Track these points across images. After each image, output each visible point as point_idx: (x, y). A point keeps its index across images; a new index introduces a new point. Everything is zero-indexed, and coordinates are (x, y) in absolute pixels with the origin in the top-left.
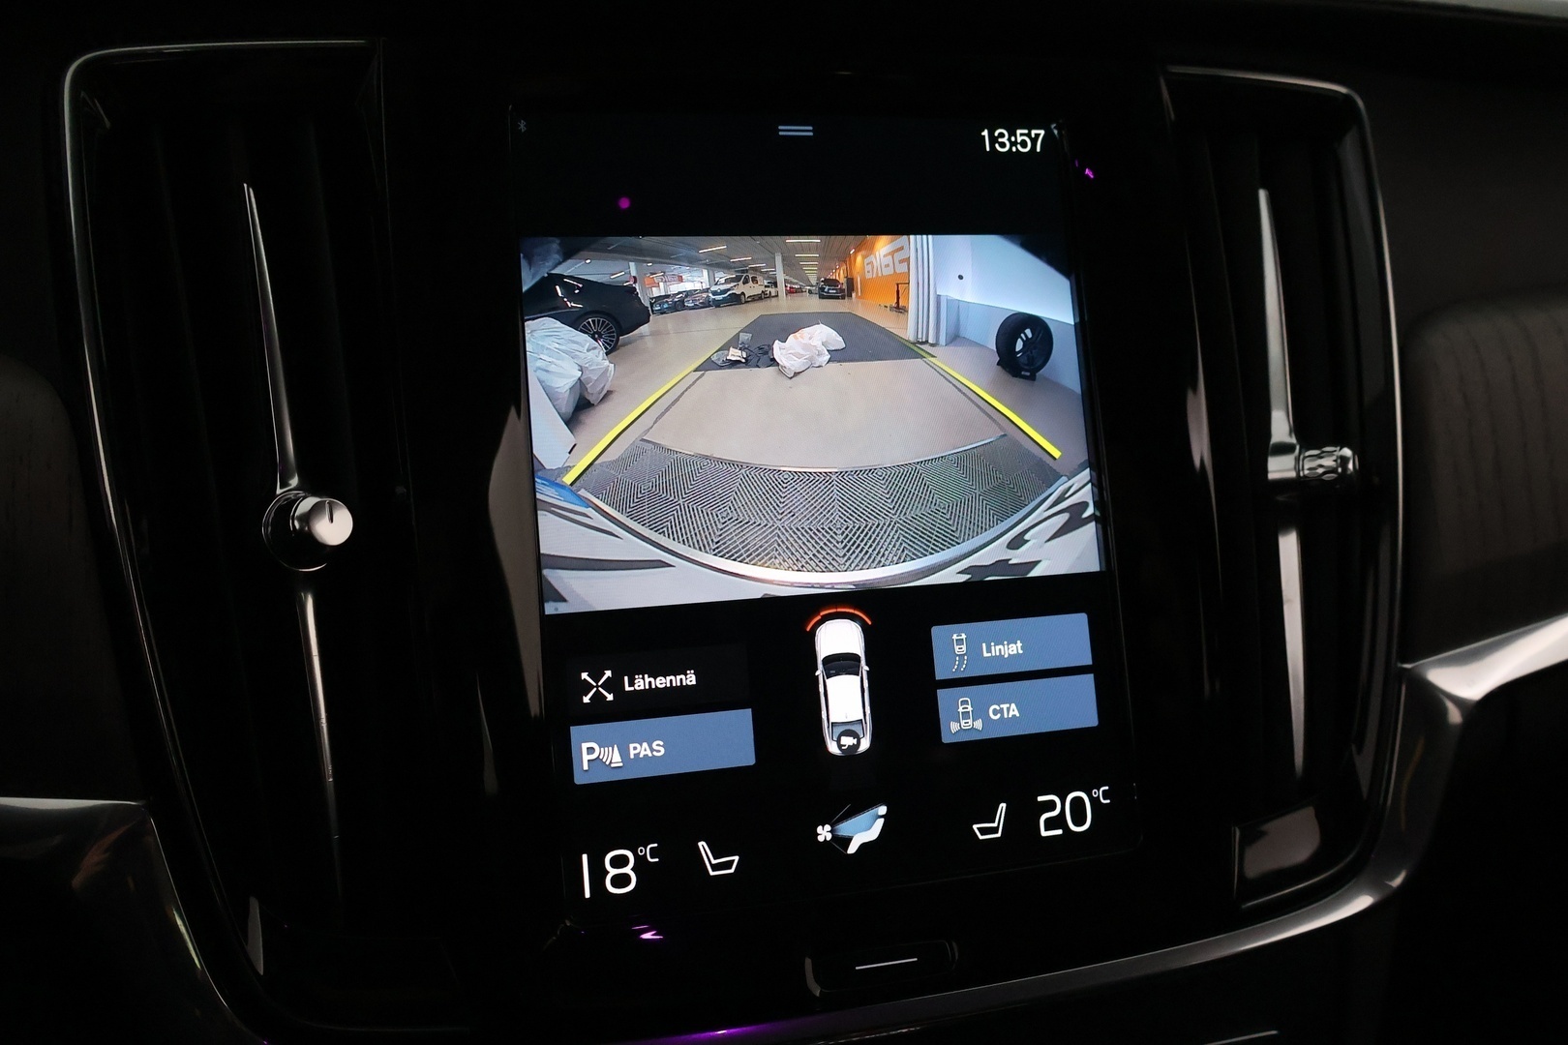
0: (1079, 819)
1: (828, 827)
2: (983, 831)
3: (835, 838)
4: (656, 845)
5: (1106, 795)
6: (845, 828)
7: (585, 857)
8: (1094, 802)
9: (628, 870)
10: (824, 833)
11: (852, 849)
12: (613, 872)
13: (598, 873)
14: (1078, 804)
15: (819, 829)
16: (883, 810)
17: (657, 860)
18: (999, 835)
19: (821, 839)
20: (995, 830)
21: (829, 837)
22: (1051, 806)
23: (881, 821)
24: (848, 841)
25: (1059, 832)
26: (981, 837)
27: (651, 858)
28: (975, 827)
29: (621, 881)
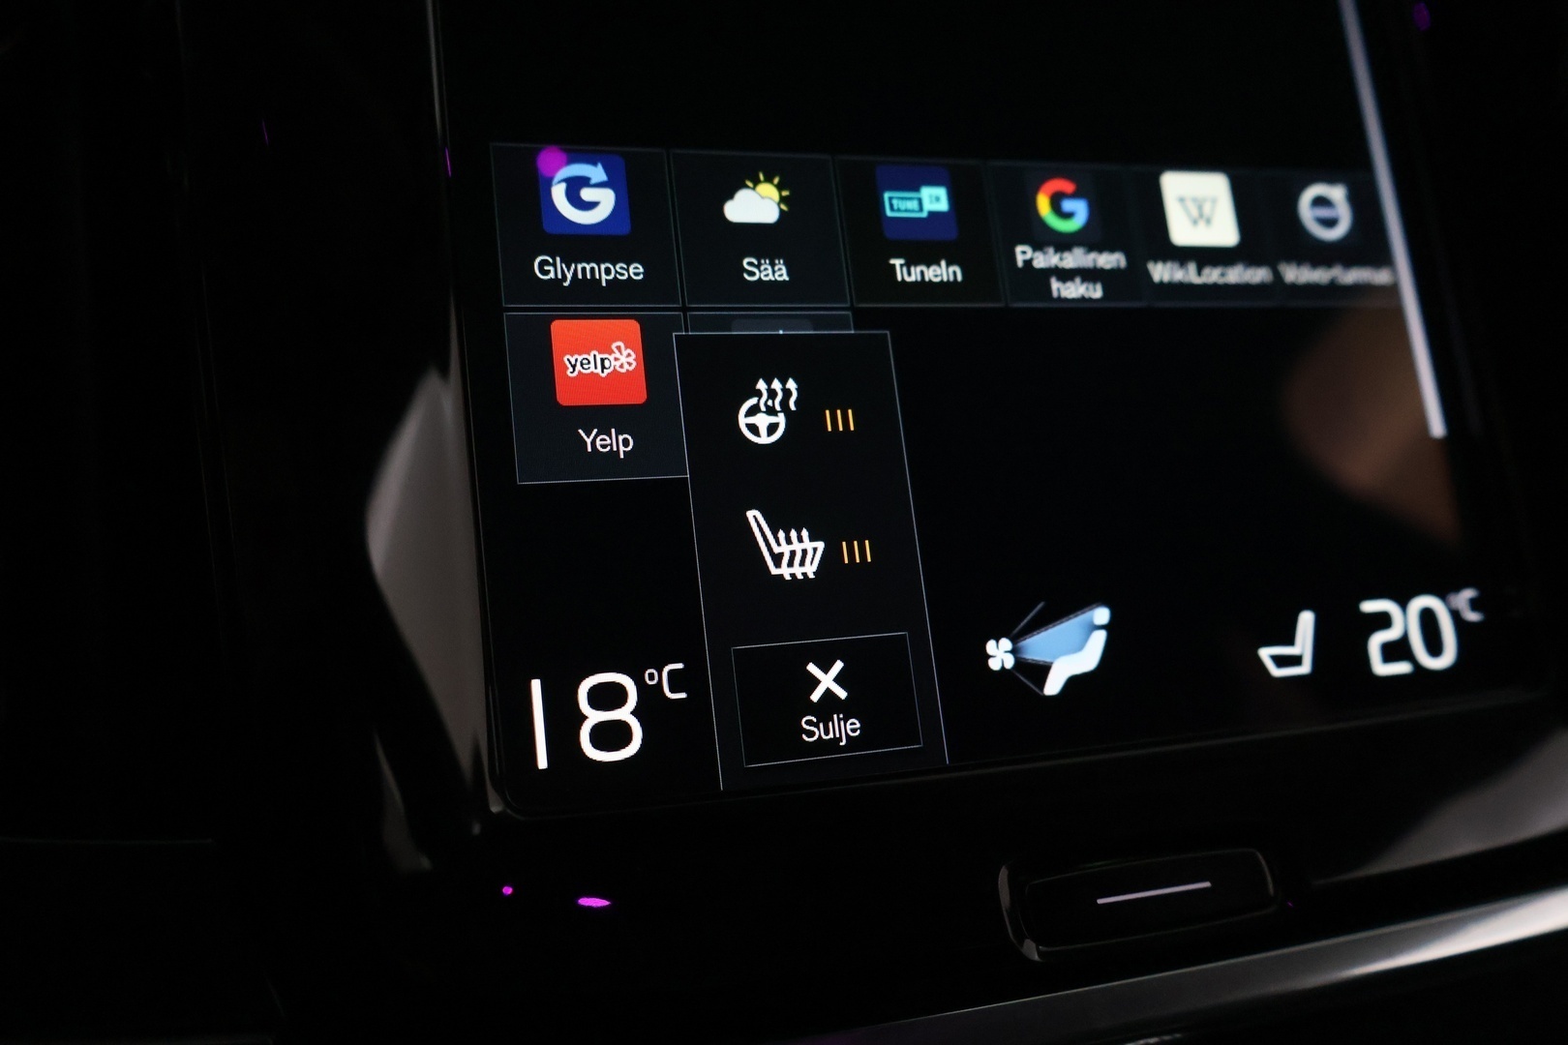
0: (1434, 647)
1: (1006, 644)
2: (1281, 661)
3: (1021, 664)
4: (680, 666)
5: (1474, 605)
6: (1037, 646)
7: (536, 686)
8: (1456, 615)
9: (624, 714)
10: (1000, 654)
11: (1053, 686)
12: (594, 717)
13: (562, 720)
14: (1428, 618)
15: (991, 646)
16: (1102, 615)
17: (683, 695)
18: (1305, 668)
19: (994, 665)
20: (1296, 661)
21: (1009, 662)
22: (1383, 621)
23: (1099, 638)
24: (1042, 671)
25: (1402, 668)
26: (1277, 672)
27: (672, 691)
28: (1265, 654)
29: (611, 735)
